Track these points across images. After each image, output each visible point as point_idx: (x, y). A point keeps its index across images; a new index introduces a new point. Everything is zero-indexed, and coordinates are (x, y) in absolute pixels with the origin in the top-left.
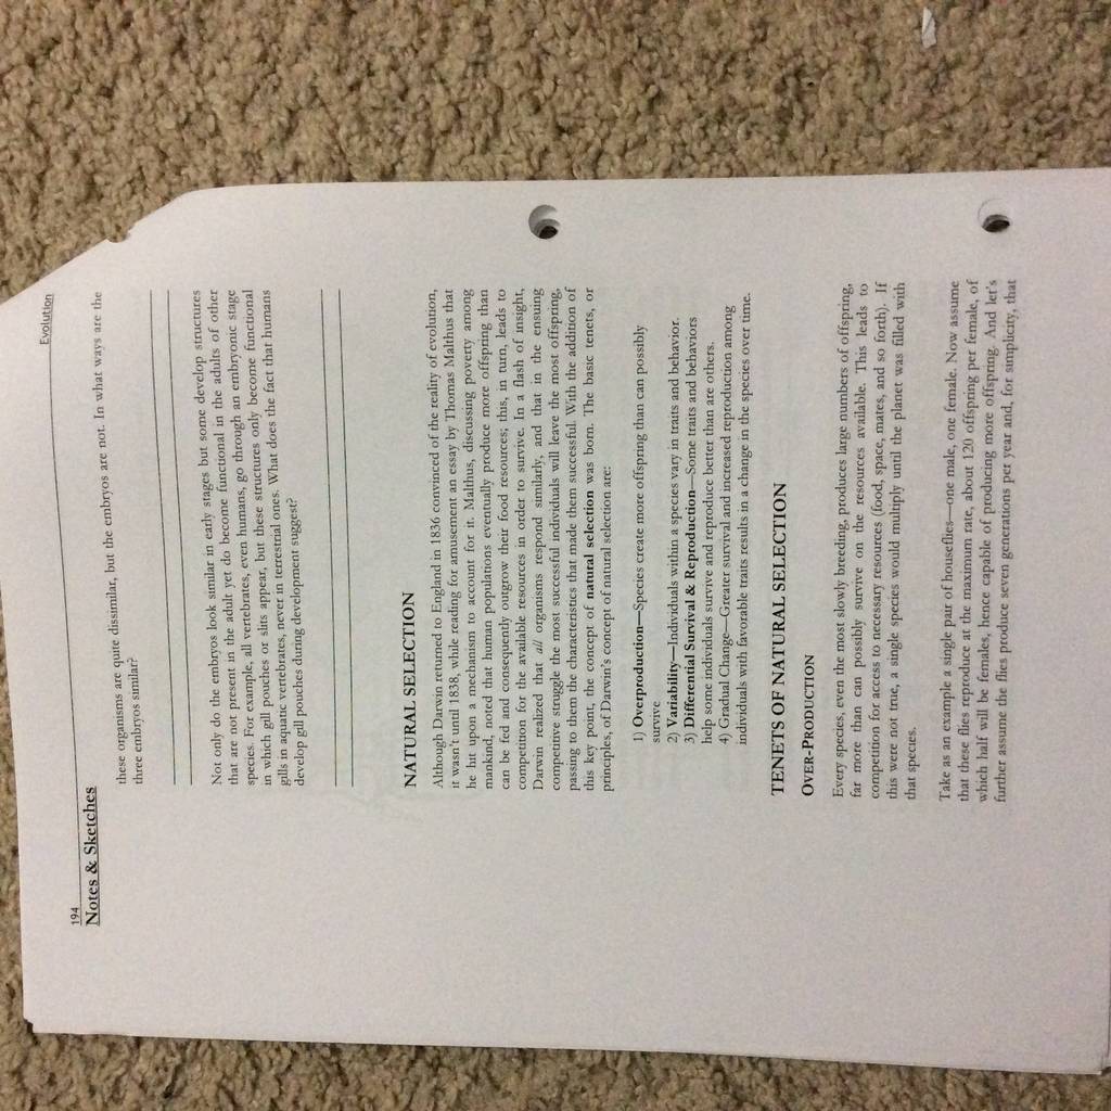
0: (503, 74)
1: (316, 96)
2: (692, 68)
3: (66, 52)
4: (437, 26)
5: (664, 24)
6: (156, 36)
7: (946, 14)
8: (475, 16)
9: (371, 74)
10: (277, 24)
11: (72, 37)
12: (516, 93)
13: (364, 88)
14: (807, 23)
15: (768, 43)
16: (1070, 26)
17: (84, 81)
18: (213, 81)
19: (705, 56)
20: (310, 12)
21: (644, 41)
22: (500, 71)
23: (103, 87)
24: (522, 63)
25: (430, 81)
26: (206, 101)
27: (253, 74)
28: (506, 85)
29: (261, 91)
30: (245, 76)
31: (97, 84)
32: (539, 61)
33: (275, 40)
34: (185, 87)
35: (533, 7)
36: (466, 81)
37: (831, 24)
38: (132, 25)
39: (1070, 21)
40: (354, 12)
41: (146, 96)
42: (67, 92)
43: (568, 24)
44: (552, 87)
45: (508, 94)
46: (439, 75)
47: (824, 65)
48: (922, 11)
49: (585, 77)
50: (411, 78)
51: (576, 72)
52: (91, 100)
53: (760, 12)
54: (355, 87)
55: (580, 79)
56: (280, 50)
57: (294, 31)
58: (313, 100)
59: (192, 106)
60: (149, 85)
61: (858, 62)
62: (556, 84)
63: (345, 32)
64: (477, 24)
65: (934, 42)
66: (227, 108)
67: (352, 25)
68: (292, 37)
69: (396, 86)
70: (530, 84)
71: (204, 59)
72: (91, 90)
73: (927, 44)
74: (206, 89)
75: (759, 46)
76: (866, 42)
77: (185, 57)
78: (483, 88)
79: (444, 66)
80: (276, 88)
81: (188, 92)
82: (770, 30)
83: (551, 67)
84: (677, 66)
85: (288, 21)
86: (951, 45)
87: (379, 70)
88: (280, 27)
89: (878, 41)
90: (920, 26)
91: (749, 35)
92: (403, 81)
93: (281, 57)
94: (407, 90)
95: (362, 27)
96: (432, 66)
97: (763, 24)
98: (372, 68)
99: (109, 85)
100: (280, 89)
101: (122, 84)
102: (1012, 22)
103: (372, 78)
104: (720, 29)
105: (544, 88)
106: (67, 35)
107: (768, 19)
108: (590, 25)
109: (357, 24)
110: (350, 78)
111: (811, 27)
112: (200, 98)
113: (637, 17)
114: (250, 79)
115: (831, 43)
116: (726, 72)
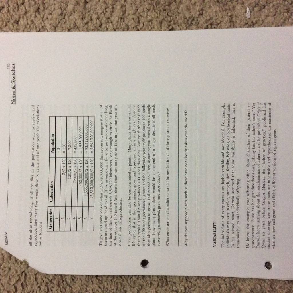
0: (129, 21)
1: (76, 25)
2: (182, 21)
3: (6, 11)
4: (111, 7)
5: (174, 9)
6: (31, 7)
7: (253, 9)
8: (121, 5)
9: (91, 20)
10: (65, 5)
11: (8, 7)
12: (132, 27)
13: (90, 24)
14: (214, 10)
15: (203, 15)
16: (288, 14)
17: (11, 19)
18: (47, 20)
19: (186, 18)
20: (75, 2)
21: (169, 13)
22: (128, 20)
23: (16, 21)
24: (134, 19)
25: (108, 22)
26: (45, 26)
27: (58, 18)
28: (129, 24)
29: (60, 23)
30: (56, 19)
31: (14, 20)
32: (139, 18)
33: (65, 10)
34: (39, 22)
35: (138, 3)
36: (118, 23)
37: (221, 11)
38: (25, 3)
39: (288, 12)
40: (88, 2)
41: (28, 24)
42: (5, 21)
43: (147, 8)
44: (143, 26)
45: (130, 27)
46: (111, 21)
47: (219, 22)
48: (247, 8)
49: (152, 23)
50: (103, 21)
51: (149, 22)
52: (12, 24)
53: (201, 7)
54: (87, 23)
55: (150, 23)
56: (66, 12)
57: (70, 7)
58: (75, 26)
59: (41, 27)
60: (29, 21)
61: (228, 21)
62: (143, 24)
63: (85, 8)
64: (122, 7)
65: (250, 17)
66: (51, 28)
67: (87, 6)
68: (70, 8)
69: (98, 23)
70: (136, 25)
71: (44, 14)
72: (12, 21)
73: (248, 18)
74: (45, 23)
75: (201, 16)
76: (231, 16)
77: (39, 13)
78: (123, 25)
79: (112, 19)
80: (64, 23)
81: (40, 23)
82: (204, 12)
83: (142, 20)
84: (177, 21)
85: (69, 4)
86: (254, 18)
87: (94, 19)
88: (66, 6)
89: (234, 16)
90: (246, 12)
91: (198, 13)
92: (100, 22)
93: (66, 14)
94: (101, 25)
95: (90, 7)
96: (109, 18)
97: (202, 10)
98: (92, 18)
99: (17, 20)
100: (66, 23)
101: (21, 20)
102: (272, 12)
103: (92, 21)
104: (190, 11)
105: (140, 26)
106: (6, 6)
107: (203, 9)
108: (154, 8)
109: (88, 6)
110: (85, 21)
111: (215, 12)
112: (43, 25)
113: (167, 7)
114: (57, 20)
115: (221, 16)
116: (191, 23)
